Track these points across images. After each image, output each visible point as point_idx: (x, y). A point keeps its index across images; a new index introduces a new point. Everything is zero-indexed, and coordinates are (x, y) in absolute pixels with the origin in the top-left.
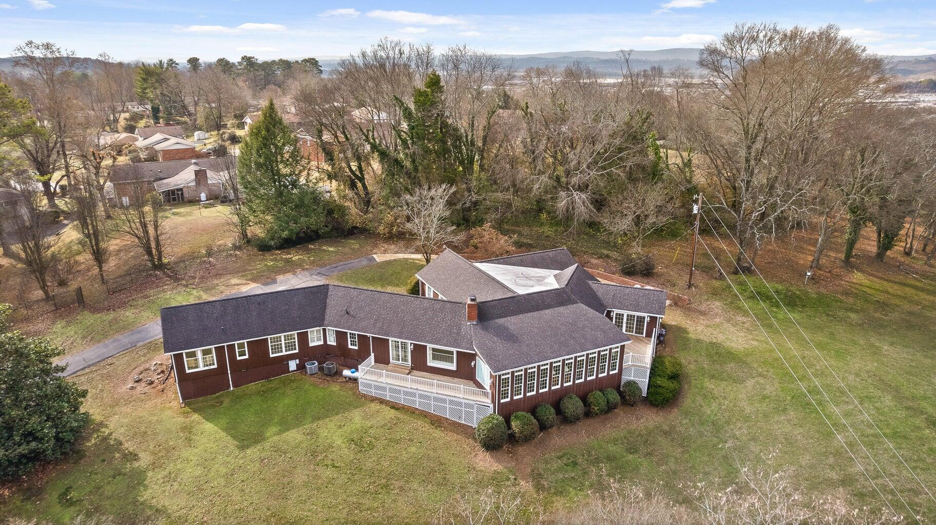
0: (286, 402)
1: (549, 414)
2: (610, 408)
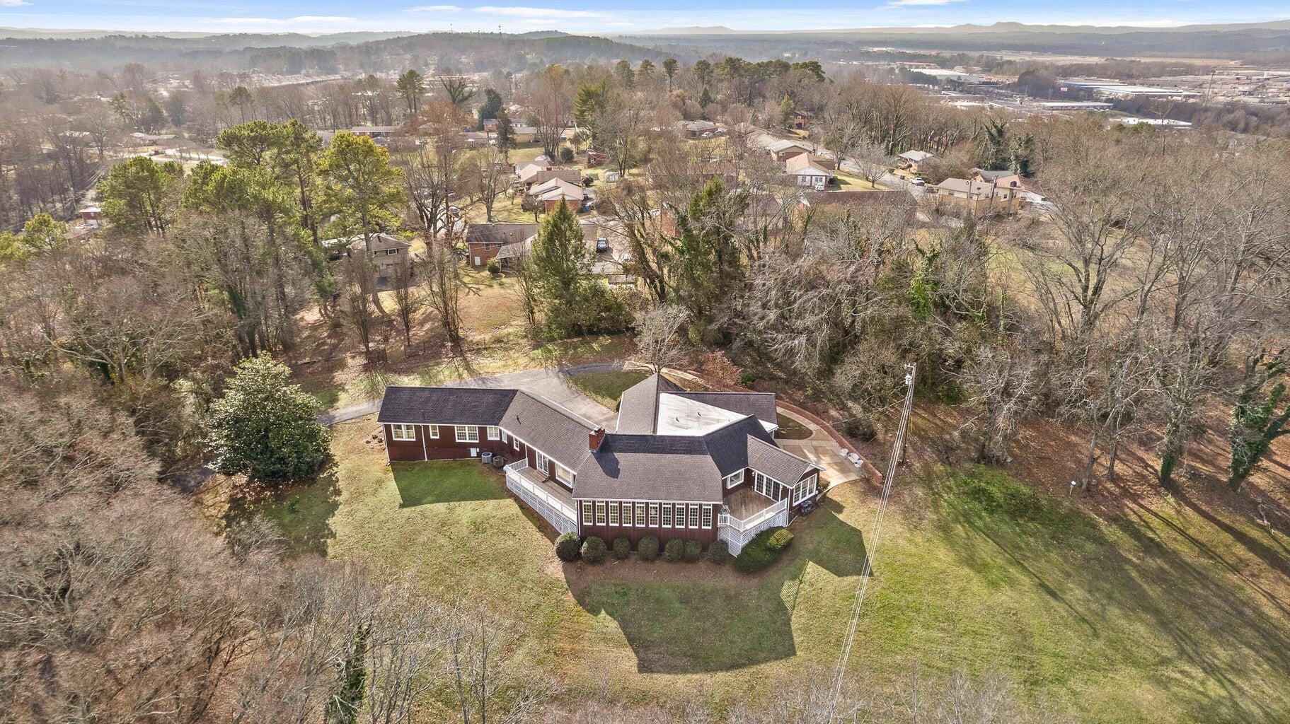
1: (621, 546)
2: (686, 559)
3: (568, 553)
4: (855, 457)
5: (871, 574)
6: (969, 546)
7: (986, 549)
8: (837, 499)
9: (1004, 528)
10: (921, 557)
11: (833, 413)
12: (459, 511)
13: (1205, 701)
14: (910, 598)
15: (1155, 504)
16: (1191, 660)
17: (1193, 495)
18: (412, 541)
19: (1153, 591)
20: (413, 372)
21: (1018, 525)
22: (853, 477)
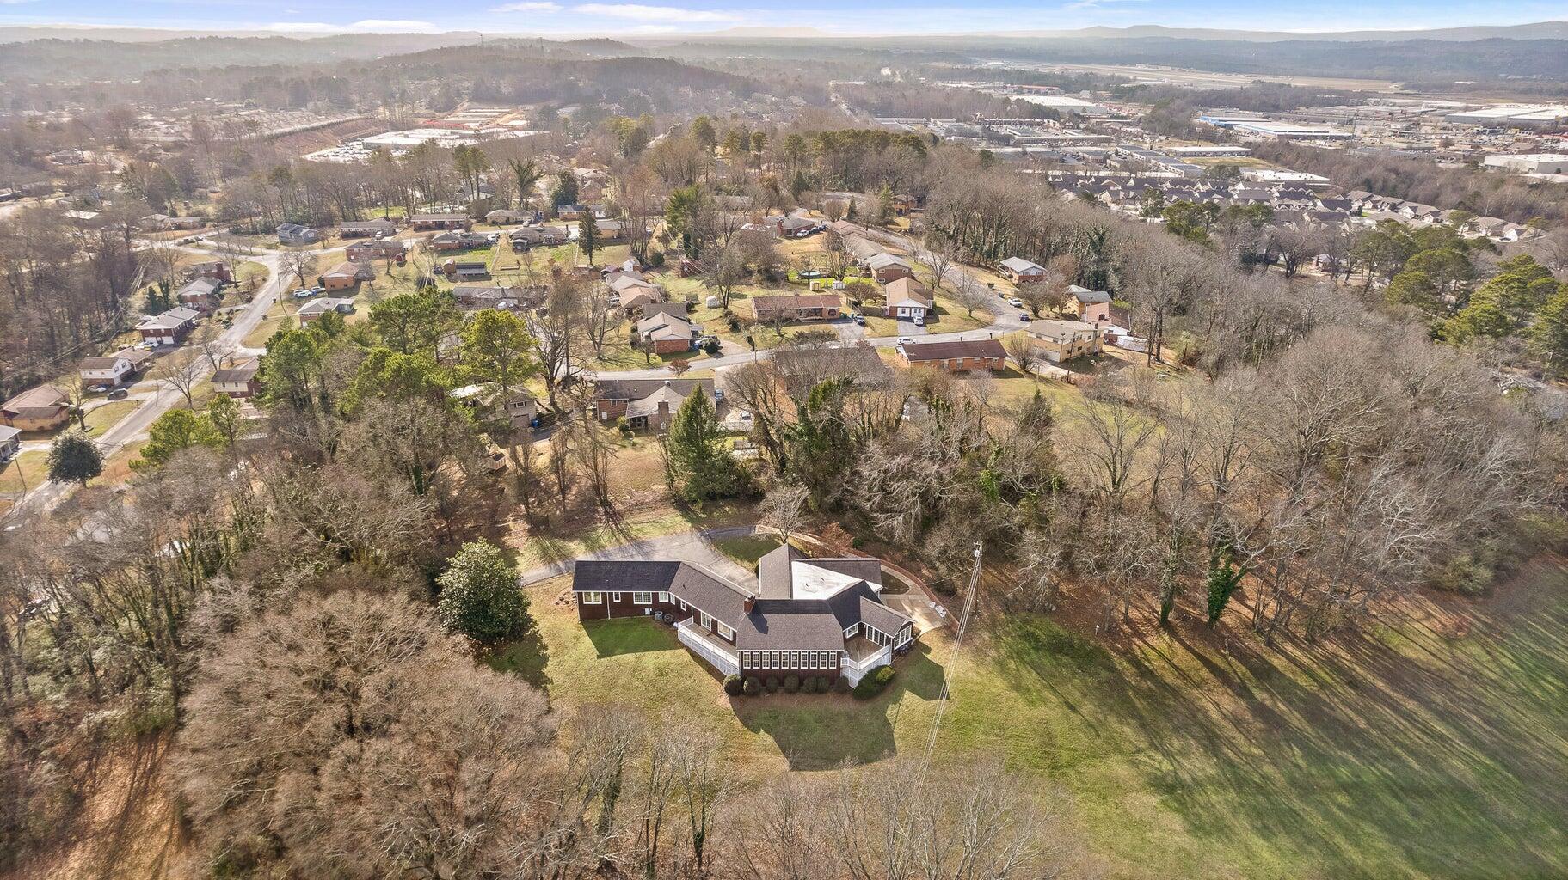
0: (636, 633)
1: (772, 683)
2: (819, 691)
3: (734, 689)
4: (940, 609)
5: (948, 698)
6: (1018, 676)
7: (1030, 678)
8: (927, 643)
9: (1046, 661)
10: (984, 685)
11: (925, 572)
12: (645, 659)
13: (1159, 774)
14: (975, 713)
15: (1154, 641)
16: (1157, 749)
17: (1182, 633)
18: (614, 684)
19: (1140, 704)
20: (576, 538)
21: (1056, 659)
22: (939, 625)
